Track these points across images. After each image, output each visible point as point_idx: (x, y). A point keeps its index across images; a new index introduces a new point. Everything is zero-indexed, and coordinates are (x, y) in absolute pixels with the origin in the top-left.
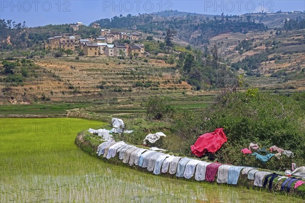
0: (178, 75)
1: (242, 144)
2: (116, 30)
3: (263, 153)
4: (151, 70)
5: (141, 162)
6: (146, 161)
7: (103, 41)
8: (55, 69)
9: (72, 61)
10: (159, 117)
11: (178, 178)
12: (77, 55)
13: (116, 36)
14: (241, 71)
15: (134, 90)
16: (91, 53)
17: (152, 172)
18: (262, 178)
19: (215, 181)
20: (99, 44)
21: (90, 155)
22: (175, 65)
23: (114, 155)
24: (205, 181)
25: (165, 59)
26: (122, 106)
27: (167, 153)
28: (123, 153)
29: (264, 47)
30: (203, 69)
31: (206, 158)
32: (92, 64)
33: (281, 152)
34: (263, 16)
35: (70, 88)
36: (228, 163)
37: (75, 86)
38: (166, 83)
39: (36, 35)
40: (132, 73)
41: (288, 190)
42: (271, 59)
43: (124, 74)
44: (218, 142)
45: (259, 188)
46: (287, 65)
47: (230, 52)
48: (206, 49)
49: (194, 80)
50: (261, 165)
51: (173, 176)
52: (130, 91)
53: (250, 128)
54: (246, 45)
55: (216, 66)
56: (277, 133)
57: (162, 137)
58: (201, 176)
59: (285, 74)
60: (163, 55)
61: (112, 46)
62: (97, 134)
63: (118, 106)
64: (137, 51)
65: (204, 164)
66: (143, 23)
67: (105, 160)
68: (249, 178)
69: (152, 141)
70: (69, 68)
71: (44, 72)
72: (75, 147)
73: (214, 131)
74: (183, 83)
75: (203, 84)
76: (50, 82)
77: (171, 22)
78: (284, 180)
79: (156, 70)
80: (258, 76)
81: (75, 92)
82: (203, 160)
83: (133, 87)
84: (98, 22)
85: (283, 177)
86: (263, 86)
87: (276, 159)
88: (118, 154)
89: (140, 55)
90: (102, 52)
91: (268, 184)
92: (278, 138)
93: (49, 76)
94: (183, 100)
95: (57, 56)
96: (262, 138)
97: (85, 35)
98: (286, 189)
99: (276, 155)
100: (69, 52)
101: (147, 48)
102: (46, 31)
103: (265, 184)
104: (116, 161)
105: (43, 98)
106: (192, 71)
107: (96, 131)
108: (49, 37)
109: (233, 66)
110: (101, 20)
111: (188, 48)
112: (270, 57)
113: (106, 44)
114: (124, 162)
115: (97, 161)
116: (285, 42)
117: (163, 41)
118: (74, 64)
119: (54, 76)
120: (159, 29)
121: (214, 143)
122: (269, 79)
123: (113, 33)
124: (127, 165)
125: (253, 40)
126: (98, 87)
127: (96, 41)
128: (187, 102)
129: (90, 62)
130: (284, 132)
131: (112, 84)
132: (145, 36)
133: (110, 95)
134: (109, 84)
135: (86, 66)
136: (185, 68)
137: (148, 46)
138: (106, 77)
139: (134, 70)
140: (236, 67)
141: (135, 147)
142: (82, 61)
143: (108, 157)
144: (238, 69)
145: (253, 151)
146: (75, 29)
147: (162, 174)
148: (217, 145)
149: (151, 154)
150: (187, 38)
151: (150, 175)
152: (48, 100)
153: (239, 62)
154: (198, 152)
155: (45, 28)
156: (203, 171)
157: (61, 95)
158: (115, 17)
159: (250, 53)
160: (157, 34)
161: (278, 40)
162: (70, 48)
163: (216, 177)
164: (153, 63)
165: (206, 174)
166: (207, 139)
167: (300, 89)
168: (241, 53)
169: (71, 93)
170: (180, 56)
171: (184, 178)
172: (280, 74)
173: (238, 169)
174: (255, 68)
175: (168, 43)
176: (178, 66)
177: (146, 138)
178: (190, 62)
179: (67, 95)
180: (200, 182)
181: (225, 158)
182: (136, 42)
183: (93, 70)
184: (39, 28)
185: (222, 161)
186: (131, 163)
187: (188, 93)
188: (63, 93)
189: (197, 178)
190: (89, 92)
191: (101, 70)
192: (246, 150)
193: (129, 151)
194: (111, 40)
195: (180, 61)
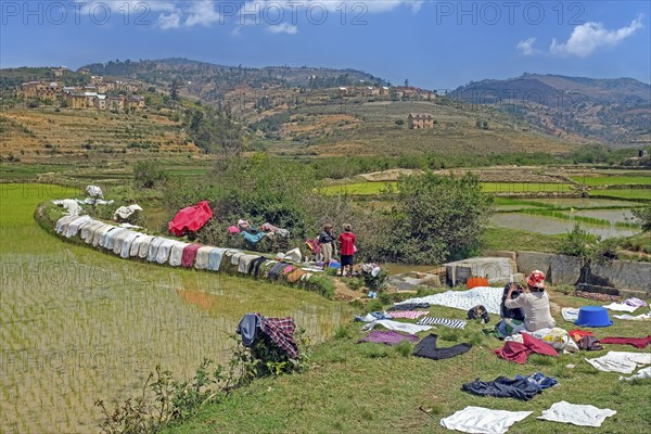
0: (183, 135)
1: (229, 221)
2: (110, 77)
3: (254, 232)
4: (151, 128)
5: (107, 242)
6: (112, 241)
7: (93, 90)
8: (28, 123)
9: (50, 113)
10: (150, 185)
11: (149, 262)
12: (58, 106)
13: (109, 85)
14: (259, 133)
15: (129, 151)
16: (76, 104)
17: (118, 255)
18: (248, 263)
19: (193, 266)
20: (87, 94)
21: (48, 232)
22: (180, 123)
23: (75, 233)
24: (181, 266)
25: (169, 116)
26: (110, 170)
27: (139, 230)
28: (86, 230)
29: (285, 106)
30: (215, 128)
31: (186, 237)
32: (76, 118)
33: (275, 231)
34: (287, 70)
35: (47, 146)
36: (212, 244)
37: (53, 145)
38: (168, 144)
39: (6, 79)
40: (127, 131)
41: (276, 277)
42: (293, 121)
43: (117, 132)
44: (201, 217)
45: (244, 274)
46: (311, 128)
47: (247, 111)
48: (220, 105)
49: (202, 141)
50: (250, 247)
51: (143, 260)
52: (124, 152)
53: (241, 201)
54: (264, 103)
55: (229, 126)
56: (271, 208)
57: (136, 211)
58: (176, 260)
59: (308, 138)
60: (167, 110)
61: (103, 97)
62: (62, 206)
63: (106, 171)
64: (135, 104)
65: (181, 245)
66: (145, 72)
67: (64, 239)
68: (233, 262)
69: (124, 216)
70: (46, 122)
71: (13, 125)
72: (33, 221)
73: (197, 205)
74: (189, 144)
75: (213, 146)
76: (20, 138)
77: (178, 72)
78: (272, 265)
79: (157, 128)
80: (278, 139)
81: (52, 152)
82: (181, 240)
83: (129, 147)
84: (88, 67)
85: (271, 261)
86: (282, 150)
87: (268, 239)
88: (80, 231)
89: (138, 110)
90: (91, 103)
91: (254, 270)
92: (272, 214)
93: (20, 131)
94: (188, 165)
95: (32, 106)
96: (254, 213)
97: (70, 82)
98: (274, 277)
99: (268, 234)
100: (47, 102)
101: (147, 101)
102: (19, 74)
103: (250, 270)
104: (77, 240)
105: (11, 159)
106: (201, 132)
107: (61, 202)
108: (22, 82)
109: (250, 126)
110: (93, 65)
111: (198, 104)
112: (292, 118)
113: (96, 94)
114: (87, 241)
115: (54, 239)
116: (309, 102)
117: (168, 94)
118: (52, 117)
119: (26, 131)
120: (164, 79)
121: (196, 219)
122: (290, 143)
123: (105, 82)
124: (90, 246)
125: (273, 98)
126: (83, 147)
127: (84, 90)
128: (193, 168)
129: (73, 115)
130: (280, 207)
131: (101, 143)
132: (146, 86)
133: (99, 156)
134: (97, 144)
135: (69, 120)
136: (193, 126)
137: (149, 99)
138: (94, 134)
139: (129, 127)
140: (253, 128)
141: (101, 223)
142: (63, 114)
143: (68, 236)
144: (255, 130)
145: (242, 229)
146: (57, 74)
147: (131, 258)
148: (200, 222)
149: (119, 233)
150: (198, 91)
151: (117, 259)
152: (18, 160)
153: (257, 122)
154: (177, 230)
155: (18, 70)
156: (180, 255)
157: (35, 155)
158: (110, 63)
159: (270, 113)
160: (161, 85)
161: (301, 99)
162: (49, 97)
163: (194, 262)
164: (153, 119)
165: (183, 258)
166: (188, 215)
167: (322, 155)
168: (259, 112)
169: (48, 153)
170: (187, 112)
171: (156, 263)
172: (303, 138)
173: (220, 251)
174: (274, 129)
175: (174, 96)
176: (184, 125)
177: (117, 212)
178: (198, 120)
179: (42, 156)
180: (175, 267)
181: (209, 237)
182: (134, 93)
183: (77, 125)
184: (11, 70)
185: (206, 242)
186: (95, 244)
187: (194, 157)
188: (38, 152)
189: (171, 262)
190: (71, 152)
191: (87, 126)
192: (234, 228)
193: (93, 228)
194: (103, 90)
195: (186, 119)
